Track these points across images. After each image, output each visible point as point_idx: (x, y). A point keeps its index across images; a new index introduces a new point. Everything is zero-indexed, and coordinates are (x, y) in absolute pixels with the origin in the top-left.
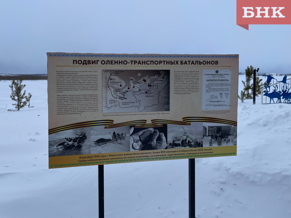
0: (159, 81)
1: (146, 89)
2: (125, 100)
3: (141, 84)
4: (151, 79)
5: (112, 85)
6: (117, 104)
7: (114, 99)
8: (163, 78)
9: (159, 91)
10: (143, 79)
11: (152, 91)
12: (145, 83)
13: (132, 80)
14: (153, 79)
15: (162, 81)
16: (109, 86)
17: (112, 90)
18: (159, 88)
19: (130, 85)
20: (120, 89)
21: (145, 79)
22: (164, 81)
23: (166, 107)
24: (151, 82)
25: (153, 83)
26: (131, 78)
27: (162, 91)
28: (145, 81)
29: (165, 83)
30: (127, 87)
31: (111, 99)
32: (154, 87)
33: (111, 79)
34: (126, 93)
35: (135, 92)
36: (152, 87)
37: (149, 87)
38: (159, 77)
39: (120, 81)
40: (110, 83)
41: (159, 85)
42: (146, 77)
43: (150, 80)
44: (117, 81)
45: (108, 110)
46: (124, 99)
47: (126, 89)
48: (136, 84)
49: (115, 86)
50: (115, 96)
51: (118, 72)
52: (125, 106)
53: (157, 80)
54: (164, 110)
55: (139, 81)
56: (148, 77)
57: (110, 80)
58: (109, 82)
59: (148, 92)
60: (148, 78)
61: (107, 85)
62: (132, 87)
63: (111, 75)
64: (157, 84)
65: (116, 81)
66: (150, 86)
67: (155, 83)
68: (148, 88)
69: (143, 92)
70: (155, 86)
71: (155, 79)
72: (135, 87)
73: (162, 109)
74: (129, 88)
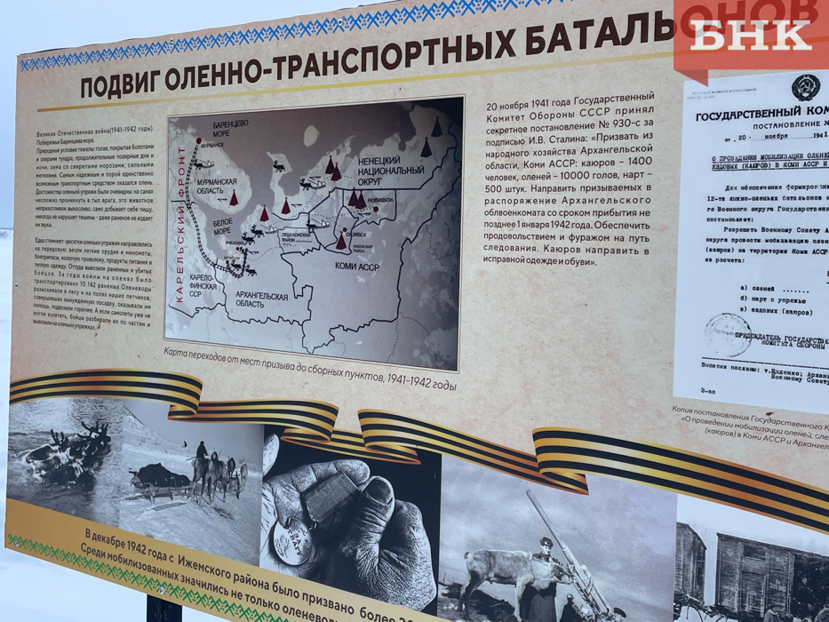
0: (401, 171)
1: (341, 224)
2: (247, 283)
3: (319, 192)
4: (364, 162)
5: (201, 196)
6: (217, 296)
7: (204, 271)
8: (426, 152)
9: (405, 235)
10: (324, 161)
11: (369, 234)
12: (338, 183)
13: (281, 168)
14: (374, 161)
15: (420, 170)
16: (192, 200)
17: (202, 220)
18: (401, 218)
19: (272, 194)
20: (229, 221)
21: (338, 160)
22: (427, 174)
23: (437, 338)
24: (365, 182)
25: (372, 186)
26: (274, 157)
27: (420, 235)
28: (333, 171)
29: (437, 188)
30: (259, 209)
31: (198, 270)
32: (376, 209)
33: (200, 166)
34: (251, 240)
35: (289, 239)
36: (369, 209)
37: (353, 208)
38: (402, 147)
39: (233, 173)
40: (194, 187)
41: (402, 196)
42: (338, 152)
43: (362, 167)
44: (219, 172)
45: (185, 327)
46: (246, 273)
47: (254, 219)
48: (297, 192)
49: (213, 200)
50: (213, 258)
51: (223, 129)
52: (247, 313)
53: (396, 166)
54: (426, 358)
55: (311, 172)
56: (349, 150)
57: (194, 167)
58: (192, 178)
59: (346, 240)
60: (351, 156)
61: (184, 198)
62: (278, 209)
63: (199, 141)
64: (389, 194)
65: (217, 173)
66: (357, 202)
67: (382, 185)
68: (347, 217)
69: (326, 236)
70: (381, 206)
71: (386, 160)
72: (294, 211)
73: (416, 353)
74: (264, 217)
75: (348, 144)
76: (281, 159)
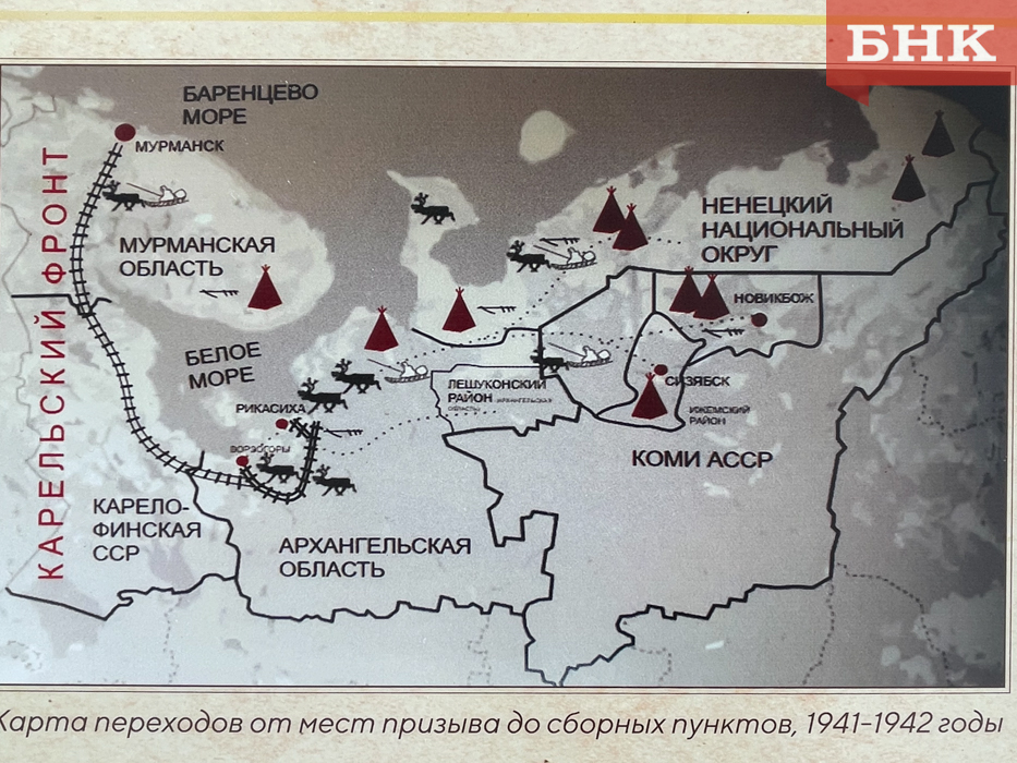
0: (837, 230)
1: (649, 356)
2: (317, 513)
3: (574, 278)
4: (719, 205)
5: (137, 283)
6: (204, 554)
7: (152, 489)
8: (909, 189)
9: (849, 379)
10: (592, 201)
11: (738, 380)
12: (636, 256)
14: (752, 204)
15: (888, 231)
17: (140, 349)
18: (836, 340)
19: (410, 282)
20: (249, 350)
21: (636, 198)
22: (913, 239)
23: (947, 619)
24: (722, 254)
25: (745, 264)
26: (414, 187)
27: (895, 381)
28: (623, 229)
29: (942, 271)
30: (362, 320)
31: (125, 484)
32: (759, 320)
35: (470, 394)
37: (687, 319)
38: (838, 175)
39: (258, 219)
41: (837, 290)
42: (637, 180)
43: (711, 217)
44: (204, 219)
45: (77, 647)
46: (313, 489)
48: (499, 275)
49: (183, 295)
50: (186, 451)
51: (221, 103)
52: (322, 593)
53: (820, 219)
54: (918, 666)
55: (545, 228)
56: (671, 177)
59: (667, 394)
60: (681, 189)
61: (67, 285)
62: (432, 317)
64: (807, 285)
65: (197, 221)
66: (699, 301)
67: (778, 261)
68: (667, 341)
69: (601, 387)
70: (774, 312)
71: (788, 205)
72: (485, 326)
73: (890, 656)
74: (382, 338)
75: (667, 160)
76: (441, 190)
